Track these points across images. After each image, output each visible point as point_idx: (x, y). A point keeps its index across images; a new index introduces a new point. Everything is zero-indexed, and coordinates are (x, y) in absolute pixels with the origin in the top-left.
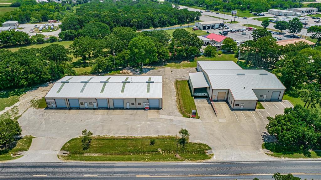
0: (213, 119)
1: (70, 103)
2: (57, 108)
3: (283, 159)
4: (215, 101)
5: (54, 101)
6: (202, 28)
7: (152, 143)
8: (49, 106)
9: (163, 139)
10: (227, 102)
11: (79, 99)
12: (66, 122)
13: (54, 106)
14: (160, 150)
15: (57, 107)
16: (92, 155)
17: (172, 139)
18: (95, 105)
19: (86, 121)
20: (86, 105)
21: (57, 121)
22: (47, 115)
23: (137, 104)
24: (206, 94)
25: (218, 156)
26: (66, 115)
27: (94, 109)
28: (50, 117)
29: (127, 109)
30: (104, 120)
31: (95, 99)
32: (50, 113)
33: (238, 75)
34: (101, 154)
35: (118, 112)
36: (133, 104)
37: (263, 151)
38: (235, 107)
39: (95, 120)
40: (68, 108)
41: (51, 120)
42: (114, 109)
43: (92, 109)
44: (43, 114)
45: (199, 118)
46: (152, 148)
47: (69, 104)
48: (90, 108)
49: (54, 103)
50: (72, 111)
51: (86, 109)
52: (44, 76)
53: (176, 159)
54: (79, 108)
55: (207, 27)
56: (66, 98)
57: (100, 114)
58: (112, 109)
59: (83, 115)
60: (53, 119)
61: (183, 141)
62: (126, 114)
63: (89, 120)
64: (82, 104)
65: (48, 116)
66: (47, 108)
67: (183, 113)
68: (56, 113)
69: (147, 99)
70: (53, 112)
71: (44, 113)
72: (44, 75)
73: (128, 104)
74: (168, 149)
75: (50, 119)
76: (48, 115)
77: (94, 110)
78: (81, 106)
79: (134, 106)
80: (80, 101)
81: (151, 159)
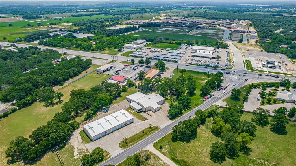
0: (152, 118)
3: (175, 120)
4: (147, 111)
5: (95, 137)
6: (103, 72)
7: (143, 132)
9: (145, 130)
10: (150, 110)
11: (106, 131)
12: (108, 141)
14: (147, 133)
16: (131, 144)
17: (147, 128)
19: (115, 137)
24: (141, 110)
25: (162, 127)
27: (112, 133)
29: (123, 127)
33: (149, 99)
34: (133, 142)
35: (121, 129)
37: (170, 120)
38: (155, 111)
40: (101, 137)
45: (147, 119)
46: (144, 133)
50: (104, 137)
51: (109, 134)
53: (153, 133)
55: (105, 71)
56: (101, 133)
61: (150, 128)
67: (142, 120)
68: (99, 141)
69: (129, 120)
71: (94, 143)
74: (149, 132)
79: (125, 125)
81: (148, 136)
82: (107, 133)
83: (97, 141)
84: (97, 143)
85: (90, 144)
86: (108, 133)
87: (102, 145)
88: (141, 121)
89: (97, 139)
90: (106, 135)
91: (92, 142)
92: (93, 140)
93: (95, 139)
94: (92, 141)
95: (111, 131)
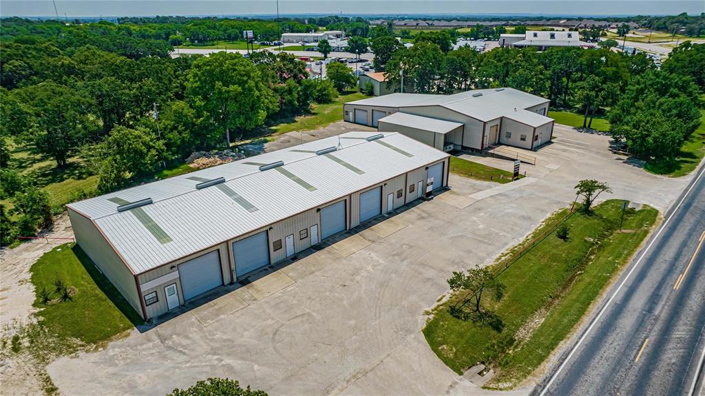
1: (236, 258)
5: (175, 275)
10: (501, 144)
11: (271, 228)
14: (591, 239)
15: (184, 301)
18: (315, 235)
23: (408, 189)
25: (656, 204)
27: (318, 247)
31: (318, 210)
33: (474, 96)
36: (400, 194)
38: (535, 144)
40: (232, 283)
42: (364, 225)
43: (312, 252)
47: (234, 265)
48: (300, 253)
49: (176, 287)
51: (295, 258)
56: (228, 242)
61: (586, 210)
62: (411, 223)
69: (426, 169)
73: (391, 199)
78: (276, 256)
80: (274, 237)
82: (278, 245)
83: (191, 316)
84: (195, 335)
85: (114, 348)
86: (290, 247)
87: (247, 353)
88: (486, 183)
89: (190, 304)
90: (270, 267)
91: (135, 333)
92: (151, 311)
93: (173, 300)
94: (142, 322)
95: (314, 238)
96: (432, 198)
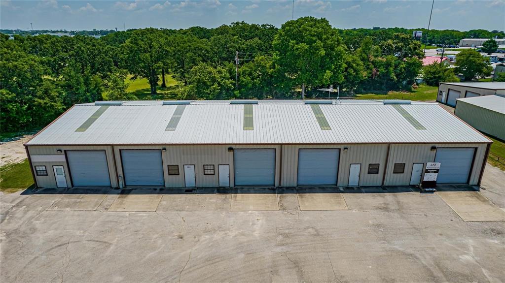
1: (126, 167)
2: (73, 189)
5: (62, 158)
8: (41, 180)
11: (163, 148)
12: (108, 245)
13: (62, 179)
15: (73, 186)
18: (224, 175)
19: (202, 238)
20: (189, 175)
21: (65, 240)
22: (25, 213)
23: (391, 168)
26: (109, 216)
27: (222, 190)
28: (38, 224)
29: (349, 189)
30: (286, 236)
31: (230, 149)
32: (40, 209)
35: (321, 200)
36: (373, 169)
39: (243, 234)
40: (118, 188)
41: (39, 239)
42: (301, 189)
43: (212, 192)
44: (7, 213)
47: (120, 173)
48: (202, 188)
49: (62, 169)
50: (132, 197)
51: (189, 191)
52: (41, 101)
54: (162, 189)
56: (112, 146)
57: (251, 207)
58: (290, 190)
59: (183, 213)
60: (51, 233)
62: (361, 209)
63: (217, 236)
64: (174, 170)
65: (32, 217)
66: (34, 189)
68: (67, 206)
69: (433, 148)
70: (55, 205)
71: (18, 205)
72: (43, 99)
73: (355, 170)
75: (34, 230)
76: (30, 214)
77: (223, 196)
78: (170, 181)
79: (376, 179)
80: (169, 160)
96: (432, 192)
